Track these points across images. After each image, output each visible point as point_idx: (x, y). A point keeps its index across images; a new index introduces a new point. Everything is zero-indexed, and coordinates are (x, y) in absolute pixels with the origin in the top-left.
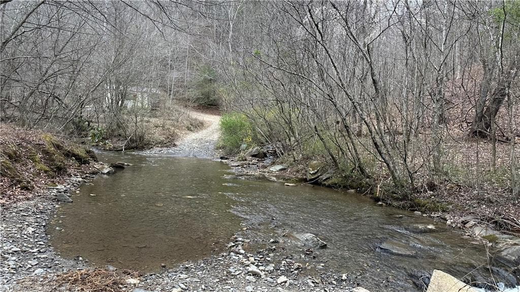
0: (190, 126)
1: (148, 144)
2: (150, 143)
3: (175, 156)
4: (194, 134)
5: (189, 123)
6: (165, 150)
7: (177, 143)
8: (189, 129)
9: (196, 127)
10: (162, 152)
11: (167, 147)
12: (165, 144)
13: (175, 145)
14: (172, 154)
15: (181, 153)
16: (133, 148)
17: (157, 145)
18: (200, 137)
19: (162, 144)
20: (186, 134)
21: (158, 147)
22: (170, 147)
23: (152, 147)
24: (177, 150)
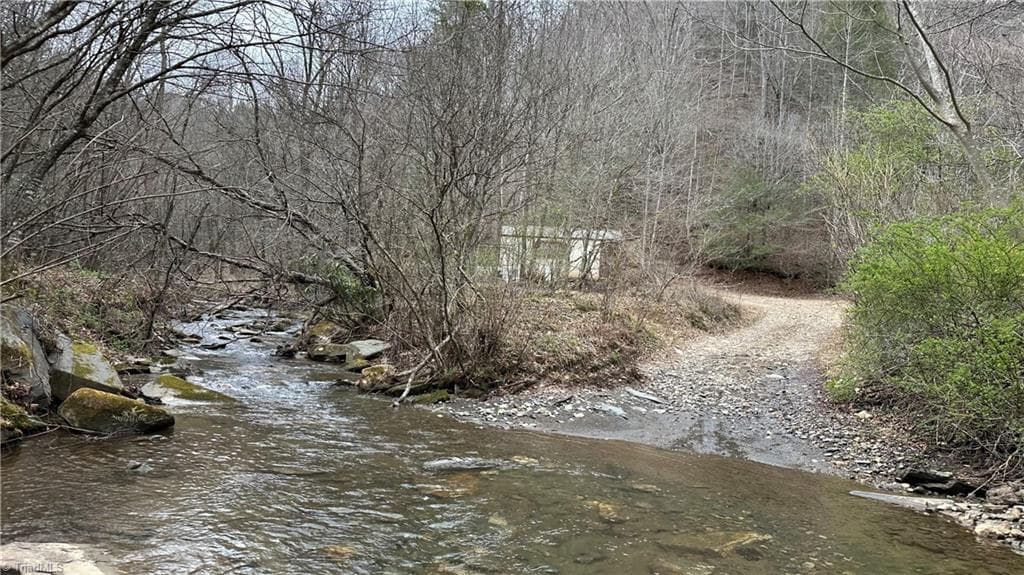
0: (701, 314)
1: (518, 369)
2: (525, 364)
3: (620, 436)
4: (712, 339)
5: (695, 306)
6: (583, 400)
7: (646, 368)
8: (695, 323)
9: (718, 319)
10: (568, 407)
11: (598, 383)
12: (595, 369)
13: (635, 378)
14: (610, 422)
15: (655, 418)
16: (449, 386)
17: (556, 375)
18: (740, 351)
19: (581, 371)
20: (685, 336)
21: (558, 381)
22: (611, 387)
23: (528, 385)
24: (641, 402)
